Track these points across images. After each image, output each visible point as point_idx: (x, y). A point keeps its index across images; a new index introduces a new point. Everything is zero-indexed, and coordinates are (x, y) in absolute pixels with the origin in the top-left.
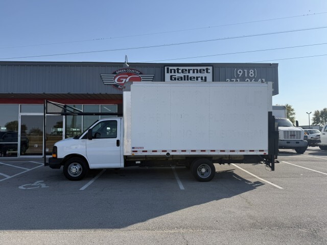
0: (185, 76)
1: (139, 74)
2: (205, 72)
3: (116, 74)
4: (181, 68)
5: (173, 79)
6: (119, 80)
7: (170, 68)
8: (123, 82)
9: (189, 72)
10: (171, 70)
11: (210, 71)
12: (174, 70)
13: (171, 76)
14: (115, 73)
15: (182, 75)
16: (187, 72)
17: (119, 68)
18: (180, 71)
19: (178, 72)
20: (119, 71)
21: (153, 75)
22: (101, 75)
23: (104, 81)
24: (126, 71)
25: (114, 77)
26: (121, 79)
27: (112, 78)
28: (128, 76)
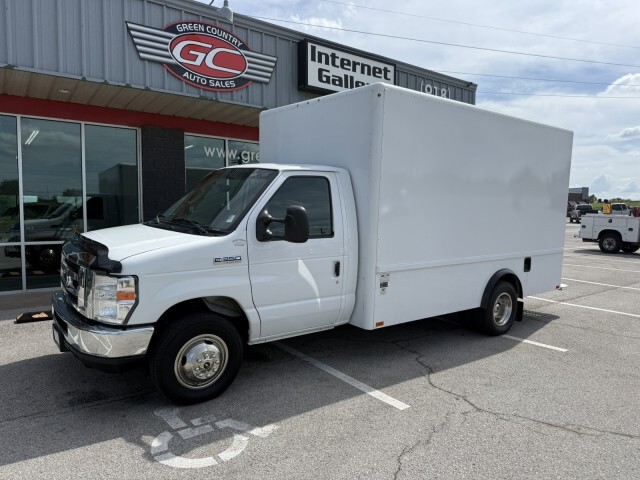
0: (346, 76)
1: (241, 47)
2: (382, 75)
3: (176, 32)
4: (340, 55)
5: (324, 79)
6: (184, 53)
7: (319, 49)
8: (198, 62)
9: (354, 70)
10: (320, 54)
11: (390, 75)
12: (327, 56)
13: (320, 71)
14: (172, 29)
15: (340, 73)
16: (351, 68)
17: (185, 17)
18: (338, 62)
19: (334, 64)
20: (185, 27)
21: (275, 59)
22: (129, 25)
23: (139, 47)
24: (205, 31)
25: (170, 41)
26: (191, 52)
27: (167, 44)
28: (210, 46)
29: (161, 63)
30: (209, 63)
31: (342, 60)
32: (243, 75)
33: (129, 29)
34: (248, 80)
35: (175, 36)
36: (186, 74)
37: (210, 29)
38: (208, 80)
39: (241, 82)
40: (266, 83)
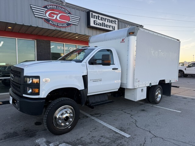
0: (103, 23)
1: (68, 13)
2: (114, 23)
3: (47, 8)
4: (101, 16)
5: (96, 24)
6: (50, 15)
8: (54, 18)
10: (94, 16)
12: (96, 16)
13: (94, 21)
14: (45, 7)
15: (101, 22)
16: (104, 20)
17: (50, 3)
18: (100, 18)
19: (99, 19)
20: (50, 7)
21: (80, 17)
22: (31, 6)
23: (34, 13)
24: (57, 8)
25: (45, 11)
26: (52, 15)
27: (44, 12)
28: (58, 13)
29: (42, 18)
30: (58, 18)
31: (101, 18)
32: (69, 22)
33: (31, 7)
34: (71, 24)
35: (47, 9)
36: (50, 22)
37: (58, 8)
38: (58, 24)
39: (69, 25)
40: (77, 25)
